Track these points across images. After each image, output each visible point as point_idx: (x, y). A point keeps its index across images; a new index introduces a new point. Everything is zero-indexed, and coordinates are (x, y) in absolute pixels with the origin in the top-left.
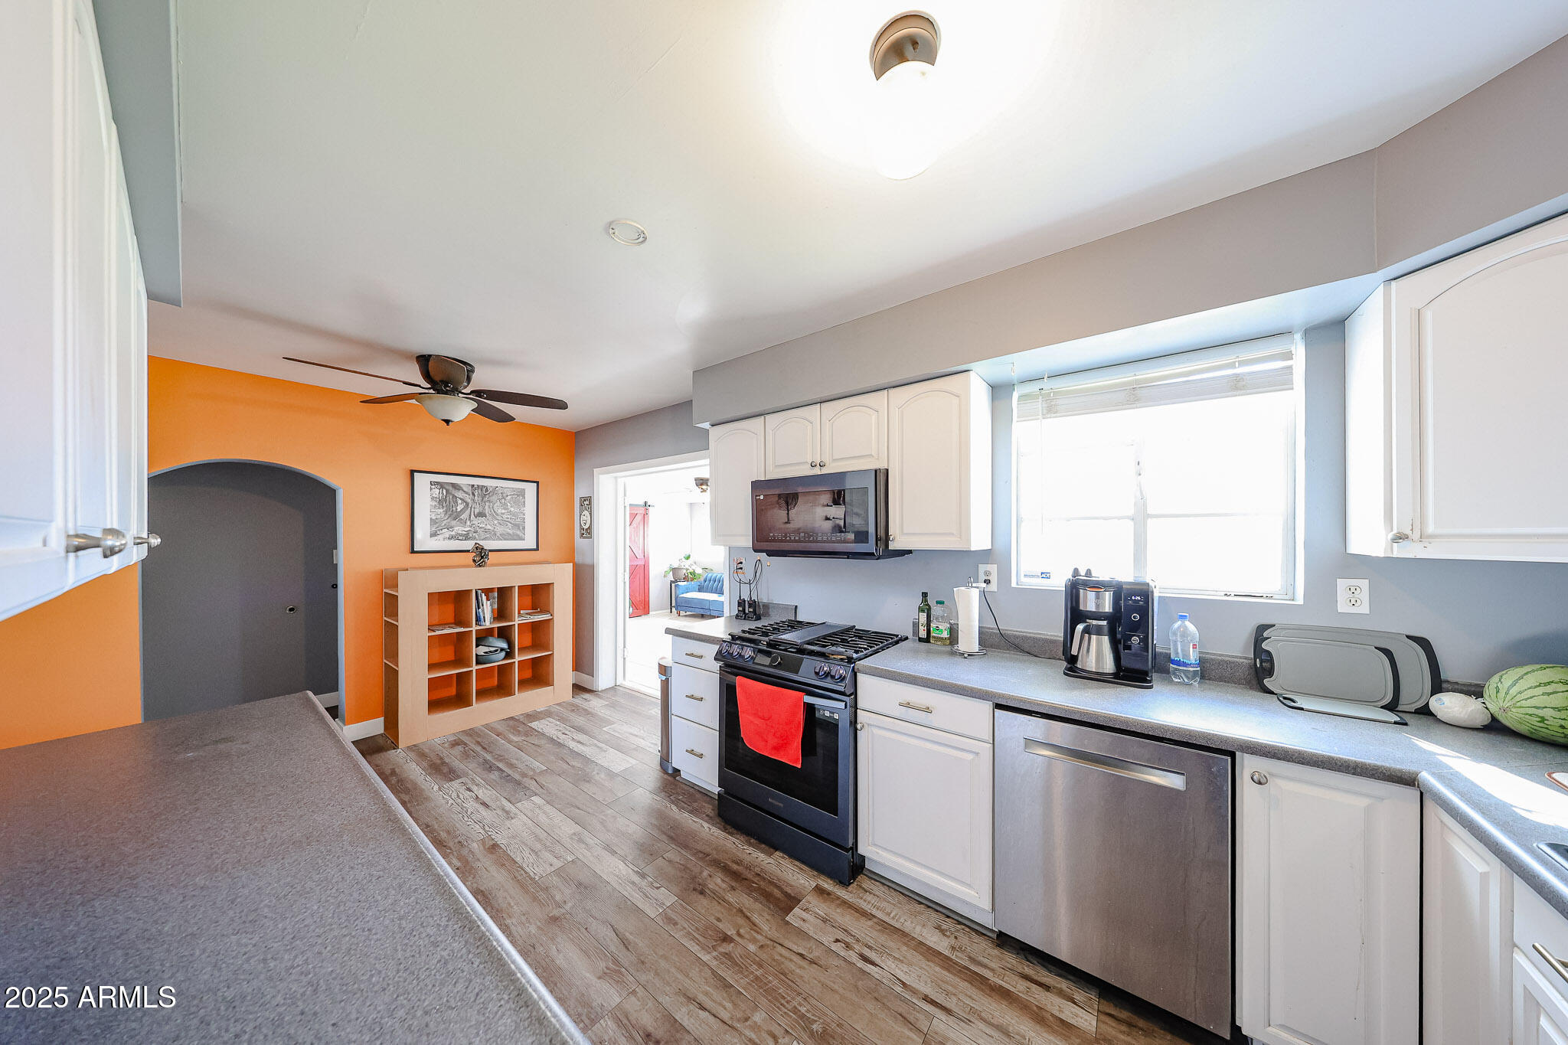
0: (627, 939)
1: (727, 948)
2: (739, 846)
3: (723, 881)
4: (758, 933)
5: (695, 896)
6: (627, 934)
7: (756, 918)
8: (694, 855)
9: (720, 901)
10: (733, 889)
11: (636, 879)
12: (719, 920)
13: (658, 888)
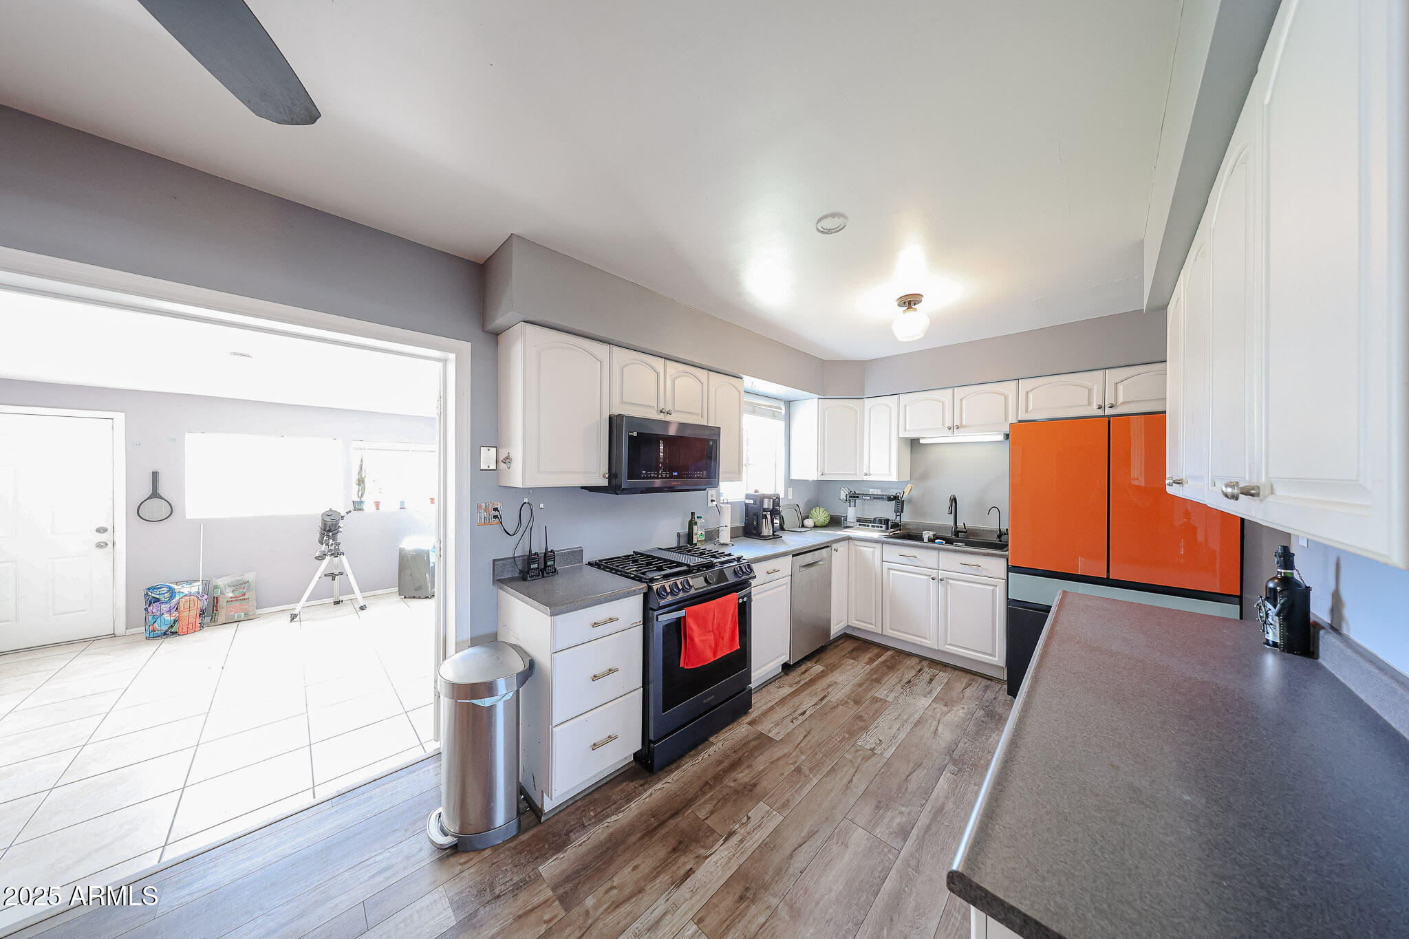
0: (808, 834)
1: (806, 770)
2: (697, 762)
3: (742, 772)
4: (791, 754)
5: (758, 789)
6: (802, 835)
7: (780, 754)
8: (704, 793)
9: (763, 774)
10: (750, 766)
11: (735, 840)
12: (782, 774)
13: (749, 818)
